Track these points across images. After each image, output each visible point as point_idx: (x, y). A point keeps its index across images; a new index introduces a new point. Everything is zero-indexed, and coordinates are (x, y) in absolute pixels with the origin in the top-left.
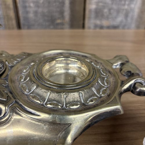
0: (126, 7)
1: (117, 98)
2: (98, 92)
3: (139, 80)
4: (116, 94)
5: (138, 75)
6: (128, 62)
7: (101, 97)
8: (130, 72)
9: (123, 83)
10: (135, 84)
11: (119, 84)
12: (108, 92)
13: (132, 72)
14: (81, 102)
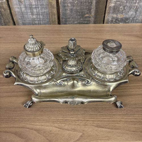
0: (137, 4)
1: (127, 77)
2: (120, 74)
3: (136, 70)
4: (127, 75)
5: (136, 67)
6: (132, 60)
7: (121, 76)
8: (133, 66)
9: (130, 71)
10: (134, 72)
11: (128, 71)
12: (124, 74)
13: (134, 66)
14: (114, 78)
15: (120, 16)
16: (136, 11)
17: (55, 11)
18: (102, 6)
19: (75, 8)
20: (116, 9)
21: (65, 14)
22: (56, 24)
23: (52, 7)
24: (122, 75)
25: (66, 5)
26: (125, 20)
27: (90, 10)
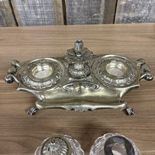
0: (150, 2)
1: (139, 82)
2: (131, 79)
3: (148, 74)
4: (138, 80)
5: (148, 71)
6: (144, 63)
7: (132, 81)
9: (141, 75)
10: (146, 76)
11: (140, 75)
12: (135, 79)
13: (146, 70)
14: (124, 83)
15: (131, 15)
16: (150, 9)
17: (61, 10)
18: (112, 4)
19: (82, 7)
20: (127, 8)
21: (71, 14)
22: (62, 25)
23: (57, 6)
24: (133, 79)
25: (73, 3)
26: (137, 20)
27: (98, 8)
